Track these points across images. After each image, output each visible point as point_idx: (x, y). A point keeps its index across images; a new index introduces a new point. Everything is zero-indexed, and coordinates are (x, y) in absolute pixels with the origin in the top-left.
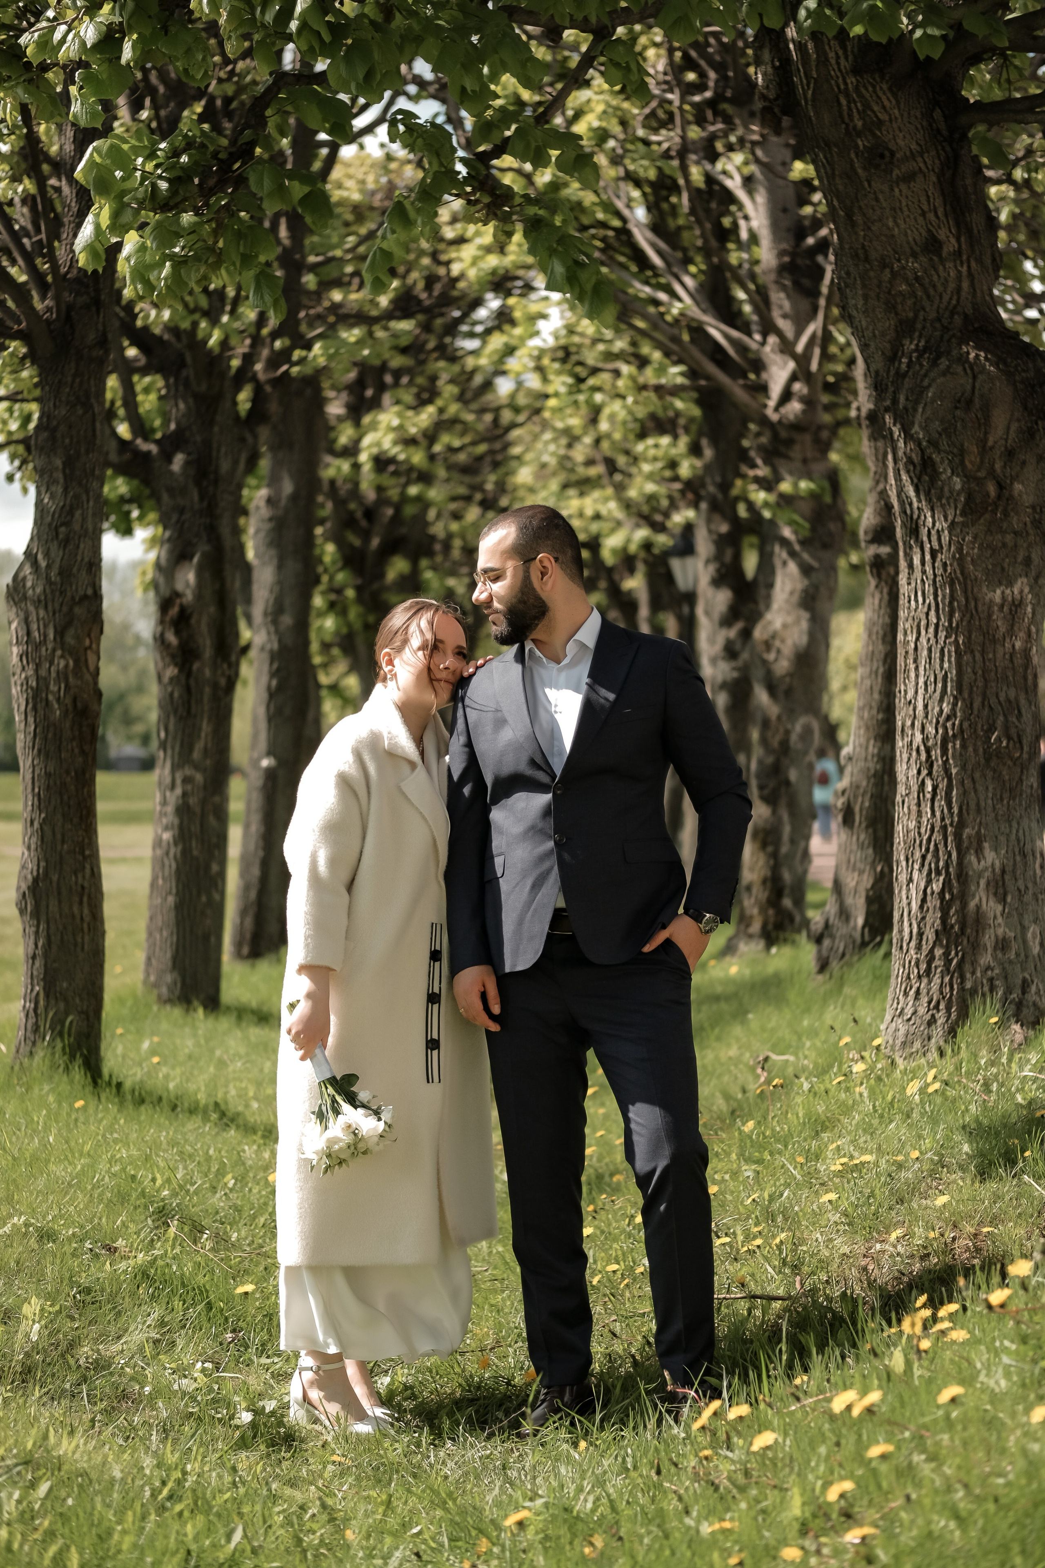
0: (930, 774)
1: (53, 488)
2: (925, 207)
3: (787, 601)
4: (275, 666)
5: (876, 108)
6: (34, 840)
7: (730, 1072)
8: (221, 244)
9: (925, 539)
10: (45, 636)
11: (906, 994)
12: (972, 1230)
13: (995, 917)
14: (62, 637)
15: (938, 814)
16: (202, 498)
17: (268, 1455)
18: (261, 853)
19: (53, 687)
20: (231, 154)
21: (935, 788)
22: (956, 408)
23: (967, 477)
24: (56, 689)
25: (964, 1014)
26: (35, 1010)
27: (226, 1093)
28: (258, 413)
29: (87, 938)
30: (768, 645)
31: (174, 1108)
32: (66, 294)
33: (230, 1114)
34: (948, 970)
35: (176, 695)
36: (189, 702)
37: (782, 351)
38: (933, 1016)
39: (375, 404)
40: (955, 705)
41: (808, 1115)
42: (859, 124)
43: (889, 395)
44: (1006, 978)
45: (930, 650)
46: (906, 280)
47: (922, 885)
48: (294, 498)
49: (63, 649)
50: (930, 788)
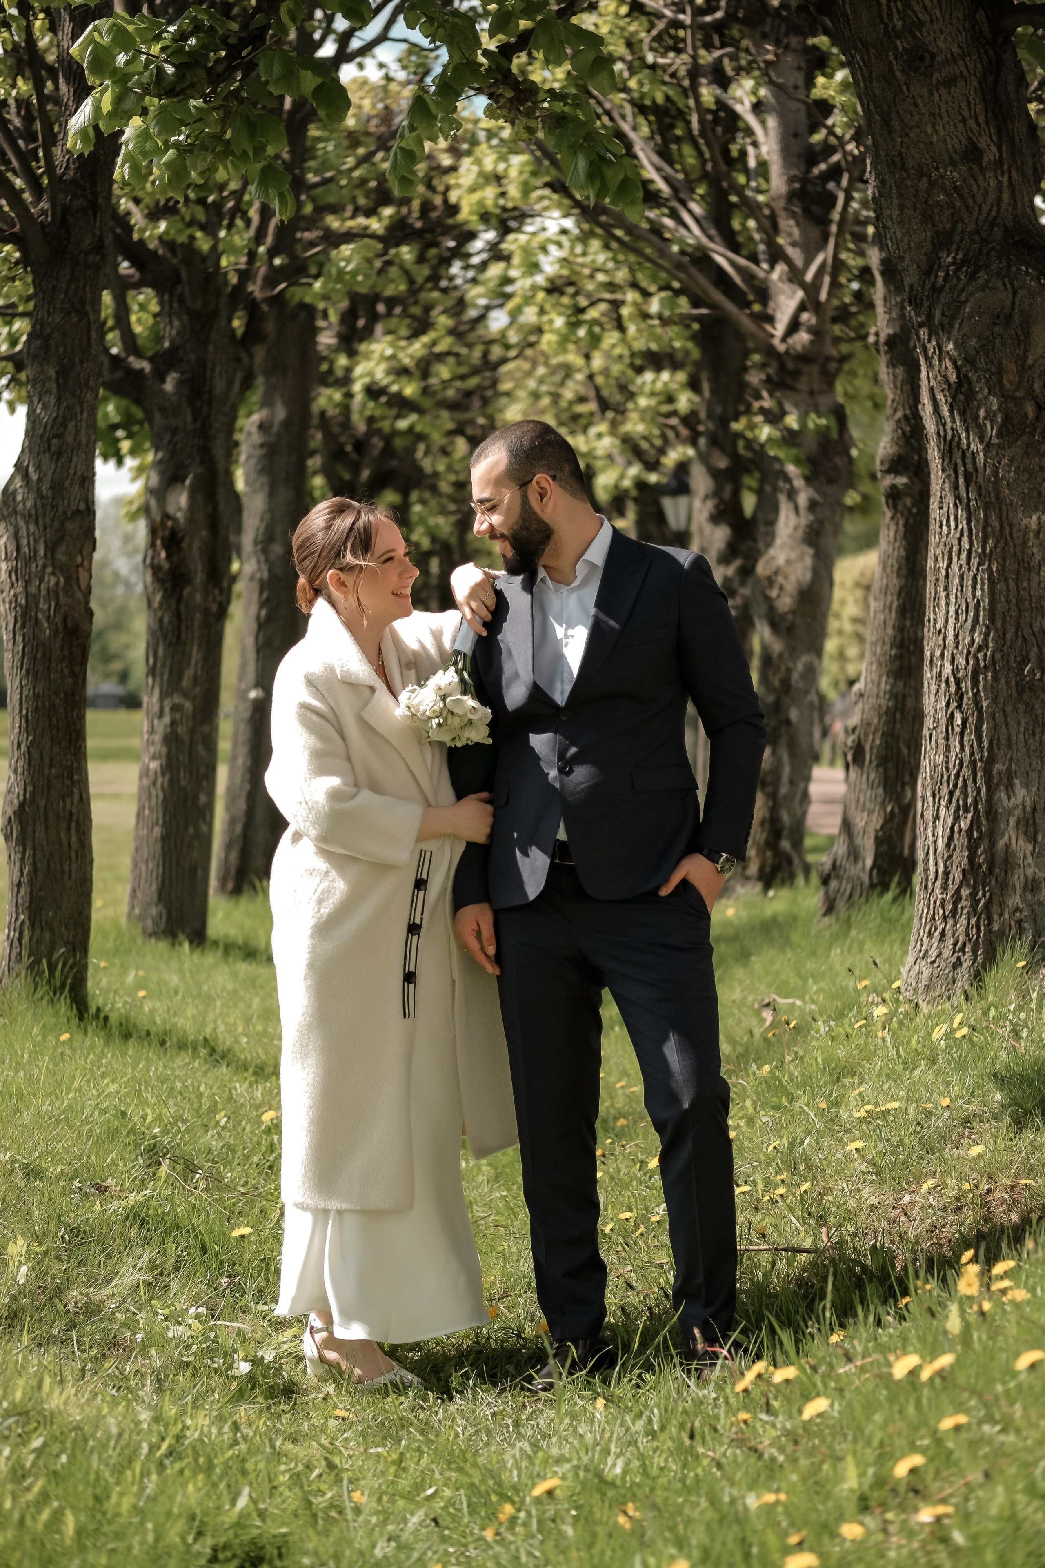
0: (959, 707)
1: (46, 399)
2: (966, 114)
3: (791, 537)
4: (265, 595)
5: (916, 8)
6: (21, 763)
7: (733, 1015)
8: (228, 135)
9: (959, 461)
10: (36, 552)
11: (930, 935)
12: (1009, 1183)
13: (1025, 857)
14: (53, 553)
15: (967, 748)
16: (195, 420)
17: (268, 1408)
18: (248, 787)
19: (43, 606)
20: (240, 39)
21: (964, 722)
22: (995, 324)
23: (1005, 397)
24: (46, 607)
25: (991, 957)
26: (20, 939)
27: (215, 1029)
28: (253, 333)
29: (74, 866)
30: (770, 581)
31: (163, 1043)
32: (61, 196)
33: (219, 1049)
34: (975, 911)
35: (166, 620)
36: (179, 628)
37: (790, 280)
38: (958, 958)
39: (367, 334)
40: (987, 635)
41: (827, 1060)
42: (899, 24)
43: (924, 310)
44: (1035, 920)
45: (962, 577)
46: (944, 190)
47: (950, 822)
48: (287, 424)
49: (53, 566)
50: (959, 722)
